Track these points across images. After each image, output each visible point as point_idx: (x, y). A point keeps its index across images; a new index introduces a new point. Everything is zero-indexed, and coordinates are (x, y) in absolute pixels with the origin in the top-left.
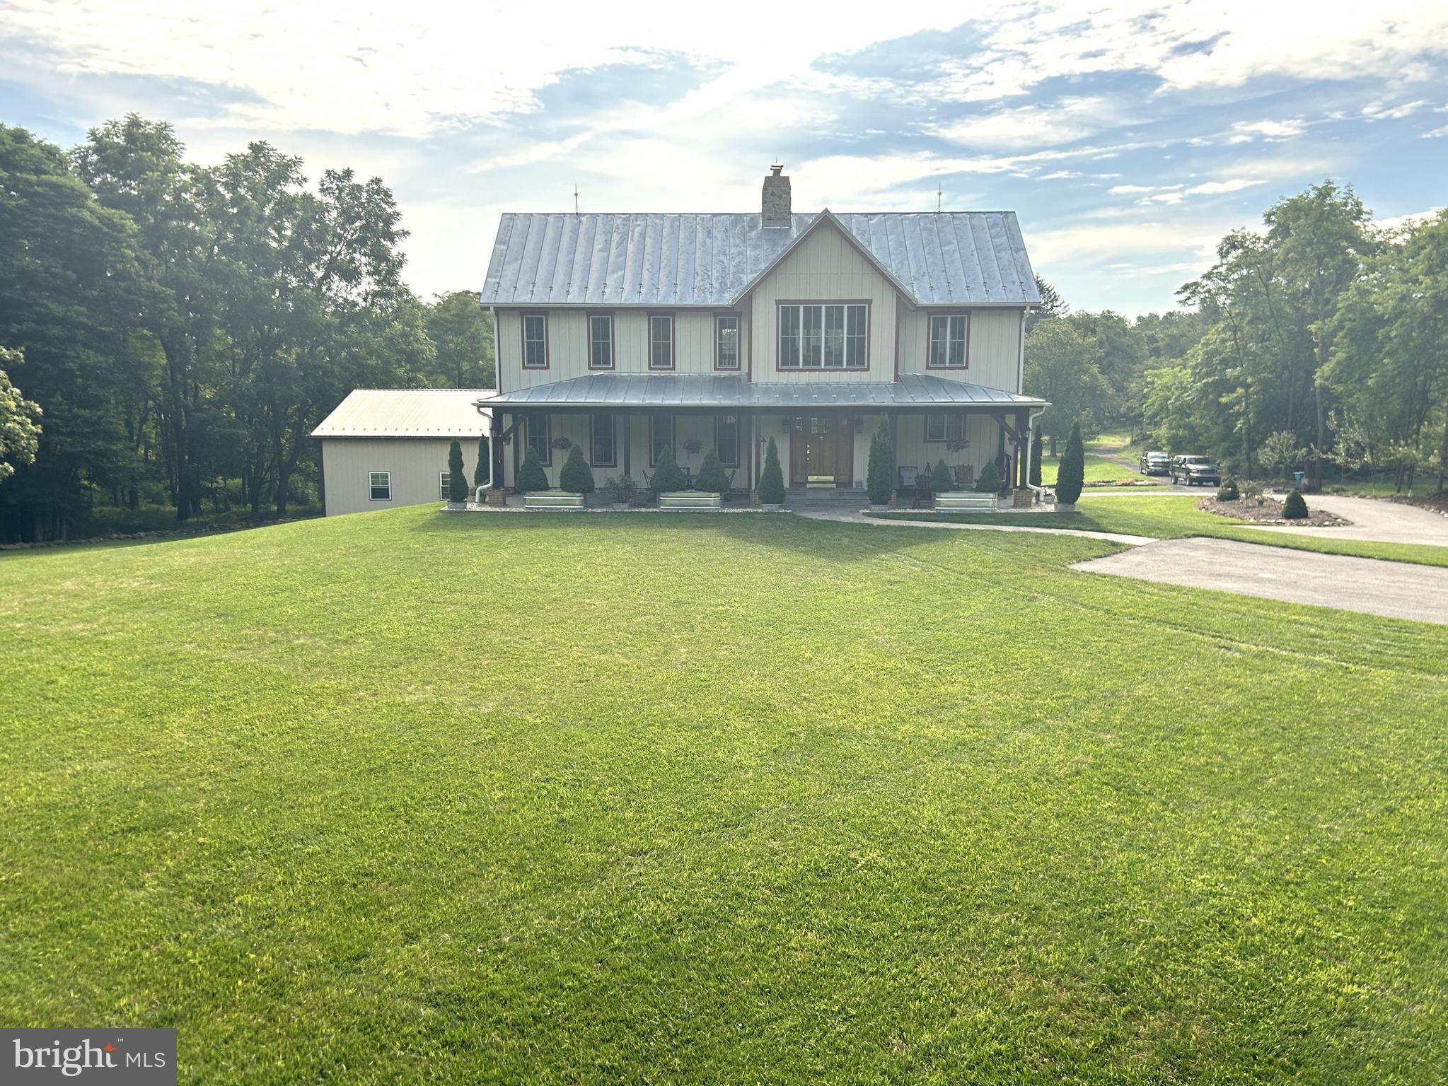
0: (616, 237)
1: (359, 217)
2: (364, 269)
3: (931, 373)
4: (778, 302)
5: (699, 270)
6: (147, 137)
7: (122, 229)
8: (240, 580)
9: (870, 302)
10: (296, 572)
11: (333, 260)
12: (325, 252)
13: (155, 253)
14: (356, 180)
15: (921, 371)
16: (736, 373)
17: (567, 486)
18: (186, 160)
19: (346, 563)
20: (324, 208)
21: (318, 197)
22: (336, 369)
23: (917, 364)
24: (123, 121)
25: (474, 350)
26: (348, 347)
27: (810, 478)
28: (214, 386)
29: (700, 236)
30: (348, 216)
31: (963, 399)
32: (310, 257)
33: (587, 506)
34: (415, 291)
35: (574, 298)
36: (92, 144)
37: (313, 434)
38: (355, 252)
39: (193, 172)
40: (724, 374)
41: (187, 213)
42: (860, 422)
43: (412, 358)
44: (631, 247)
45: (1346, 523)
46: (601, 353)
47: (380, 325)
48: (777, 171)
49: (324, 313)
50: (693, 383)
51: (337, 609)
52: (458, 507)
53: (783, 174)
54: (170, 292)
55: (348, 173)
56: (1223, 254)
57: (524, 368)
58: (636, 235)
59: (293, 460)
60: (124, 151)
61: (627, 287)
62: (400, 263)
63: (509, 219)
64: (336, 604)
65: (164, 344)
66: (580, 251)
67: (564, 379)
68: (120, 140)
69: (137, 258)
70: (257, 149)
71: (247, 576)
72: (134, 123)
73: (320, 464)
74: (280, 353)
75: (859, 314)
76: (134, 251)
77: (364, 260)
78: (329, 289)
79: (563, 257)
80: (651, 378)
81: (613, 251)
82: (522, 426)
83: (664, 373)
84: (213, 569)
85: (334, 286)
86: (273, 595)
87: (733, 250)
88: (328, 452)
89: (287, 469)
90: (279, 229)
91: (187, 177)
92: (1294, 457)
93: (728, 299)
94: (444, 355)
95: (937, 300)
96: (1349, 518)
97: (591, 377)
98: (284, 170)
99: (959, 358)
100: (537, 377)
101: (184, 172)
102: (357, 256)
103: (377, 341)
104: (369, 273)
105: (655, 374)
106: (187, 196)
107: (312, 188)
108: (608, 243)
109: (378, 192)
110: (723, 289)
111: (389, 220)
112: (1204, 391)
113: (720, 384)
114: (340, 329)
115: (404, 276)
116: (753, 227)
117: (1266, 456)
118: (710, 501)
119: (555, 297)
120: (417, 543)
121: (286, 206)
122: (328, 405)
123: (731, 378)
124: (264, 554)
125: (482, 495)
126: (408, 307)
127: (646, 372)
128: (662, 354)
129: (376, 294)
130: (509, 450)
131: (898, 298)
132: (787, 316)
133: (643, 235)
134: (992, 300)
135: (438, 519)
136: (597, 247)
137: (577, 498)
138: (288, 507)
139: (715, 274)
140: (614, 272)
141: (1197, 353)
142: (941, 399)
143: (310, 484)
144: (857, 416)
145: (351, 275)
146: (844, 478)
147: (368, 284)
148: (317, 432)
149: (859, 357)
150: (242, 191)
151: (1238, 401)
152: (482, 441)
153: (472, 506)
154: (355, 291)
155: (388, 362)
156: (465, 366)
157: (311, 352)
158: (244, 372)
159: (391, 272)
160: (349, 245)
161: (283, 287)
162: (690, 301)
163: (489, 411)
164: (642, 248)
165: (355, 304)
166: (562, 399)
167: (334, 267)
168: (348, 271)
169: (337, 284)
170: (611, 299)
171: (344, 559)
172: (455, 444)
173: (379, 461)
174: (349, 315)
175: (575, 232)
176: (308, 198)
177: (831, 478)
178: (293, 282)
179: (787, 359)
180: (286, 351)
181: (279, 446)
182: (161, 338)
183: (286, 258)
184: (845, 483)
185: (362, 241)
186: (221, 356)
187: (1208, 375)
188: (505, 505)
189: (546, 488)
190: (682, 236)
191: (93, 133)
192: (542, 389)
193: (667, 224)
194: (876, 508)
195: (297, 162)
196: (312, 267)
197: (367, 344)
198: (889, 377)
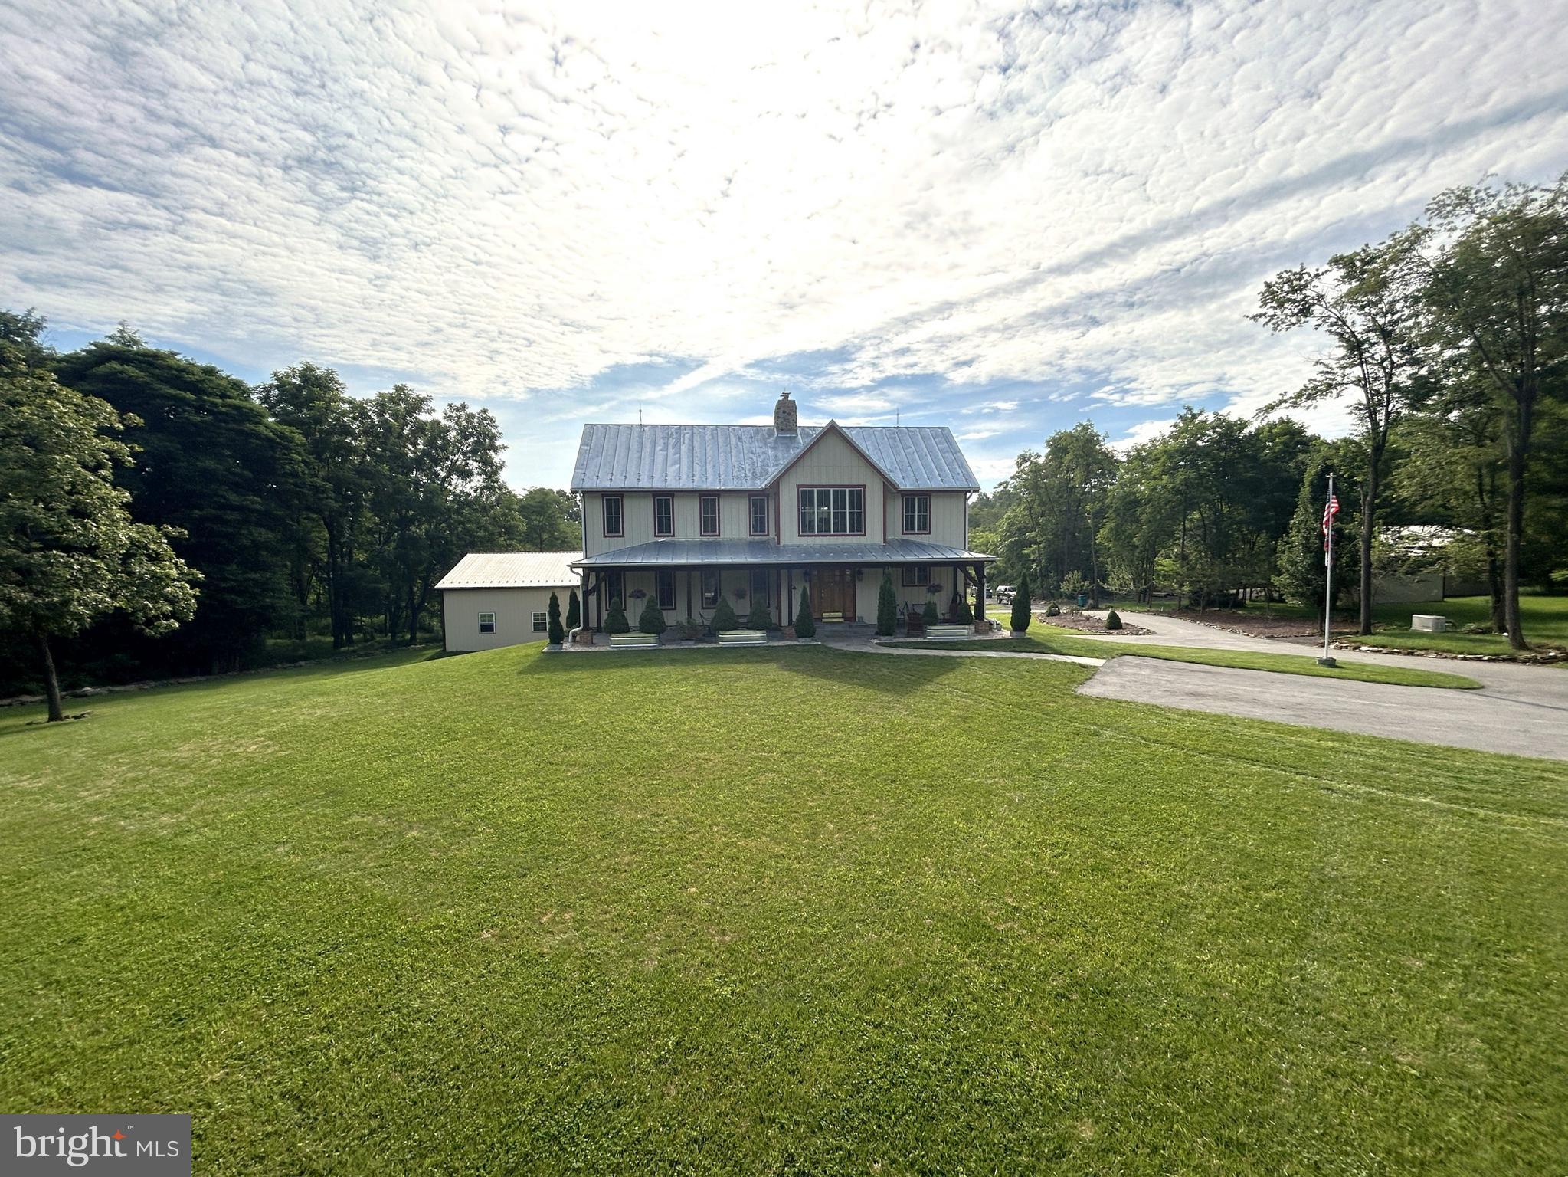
0: (672, 441)
1: (472, 435)
2: (475, 471)
3: (905, 537)
4: (798, 487)
5: (735, 464)
6: (318, 378)
7: (291, 440)
8: (359, 738)
9: (864, 486)
10: (415, 727)
11: (453, 464)
12: (447, 459)
13: (319, 457)
14: (469, 411)
15: (899, 536)
16: (765, 538)
17: (646, 627)
18: (346, 395)
19: (463, 714)
20: (447, 430)
21: (444, 422)
22: (454, 538)
23: (896, 532)
24: (300, 368)
25: (551, 525)
26: (463, 523)
27: (825, 615)
28: (366, 551)
29: (733, 441)
30: (464, 434)
31: (925, 557)
32: (436, 462)
33: (661, 644)
34: (510, 488)
35: (645, 484)
36: (275, 383)
37: (437, 586)
38: (469, 458)
39: (350, 402)
40: (757, 538)
41: (347, 431)
42: (860, 573)
43: (510, 531)
44: (684, 448)
45: (1149, 632)
46: (664, 524)
47: (485, 509)
48: (786, 396)
49: (446, 501)
50: (734, 546)
51: (455, 778)
52: (556, 649)
53: (790, 398)
54: (329, 485)
55: (464, 407)
56: (1019, 465)
57: (605, 536)
58: (686, 441)
59: (422, 602)
60: (299, 388)
61: (684, 477)
62: (501, 468)
63: (590, 429)
64: (452, 770)
65: (326, 524)
66: (647, 450)
67: (636, 544)
68: (297, 381)
69: (303, 461)
70: (400, 390)
71: (367, 735)
72: (308, 368)
73: (442, 603)
74: (413, 528)
75: (857, 495)
76: (300, 455)
77: (476, 464)
78: (450, 484)
79: (633, 455)
80: (702, 543)
81: (671, 451)
82: (603, 584)
83: (712, 539)
84: (336, 724)
85: (453, 482)
86: (389, 759)
87: (758, 450)
88: (448, 600)
89: (417, 609)
90: (415, 444)
91: (346, 406)
92: (1082, 587)
93: (761, 484)
94: (532, 529)
95: (909, 487)
96: (1152, 629)
97: (656, 543)
98: (418, 404)
99: (924, 527)
100: (615, 543)
101: (344, 403)
102: (470, 462)
103: (484, 520)
104: (478, 474)
105: (705, 539)
106: (346, 419)
107: (439, 416)
108: (666, 445)
109: (486, 419)
110: (755, 477)
111: (493, 437)
112: (1010, 547)
113: (753, 547)
114: (458, 512)
115: (504, 476)
116: (770, 435)
117: (1065, 587)
118: (756, 636)
119: (630, 483)
120: (526, 686)
121: (420, 428)
122: (448, 564)
123: (763, 542)
124: (386, 704)
125: (574, 636)
126: (506, 498)
127: (698, 538)
128: (710, 524)
129: (482, 488)
130: (593, 599)
131: (884, 484)
132: (806, 497)
133: (692, 440)
134: (946, 486)
135: (540, 660)
136: (658, 448)
137: (651, 638)
138: (419, 635)
139: (748, 467)
140: (673, 465)
141: (1004, 523)
142: (911, 558)
143: (435, 619)
144: (857, 570)
145: (466, 475)
146: (849, 614)
147: (478, 481)
148: (440, 585)
149: (858, 527)
150: (387, 416)
151: (1033, 552)
152: (573, 589)
153: (567, 647)
154: (468, 486)
155: (492, 534)
156: (545, 536)
157: (436, 528)
158: (387, 542)
159: (495, 473)
160: (464, 454)
161: (417, 482)
162: (730, 487)
163: (580, 571)
164: (692, 449)
165: (469, 494)
166: (638, 560)
167: (454, 469)
168: (465, 471)
169: (456, 480)
170: (672, 484)
171: (461, 709)
172: (553, 592)
173: (487, 606)
174: (463, 501)
175: (641, 437)
176: (436, 423)
177: (840, 614)
178: (424, 479)
179: (806, 527)
180: (417, 527)
181: (412, 593)
182: (324, 519)
183: (418, 463)
184: (851, 618)
185: (474, 452)
186: (370, 531)
187: (1010, 537)
188: (592, 644)
189: (627, 630)
190: (720, 441)
191: (275, 374)
192: (621, 553)
193: (708, 433)
194: (885, 639)
195: (429, 399)
196: (438, 469)
197: (477, 521)
198: (879, 540)
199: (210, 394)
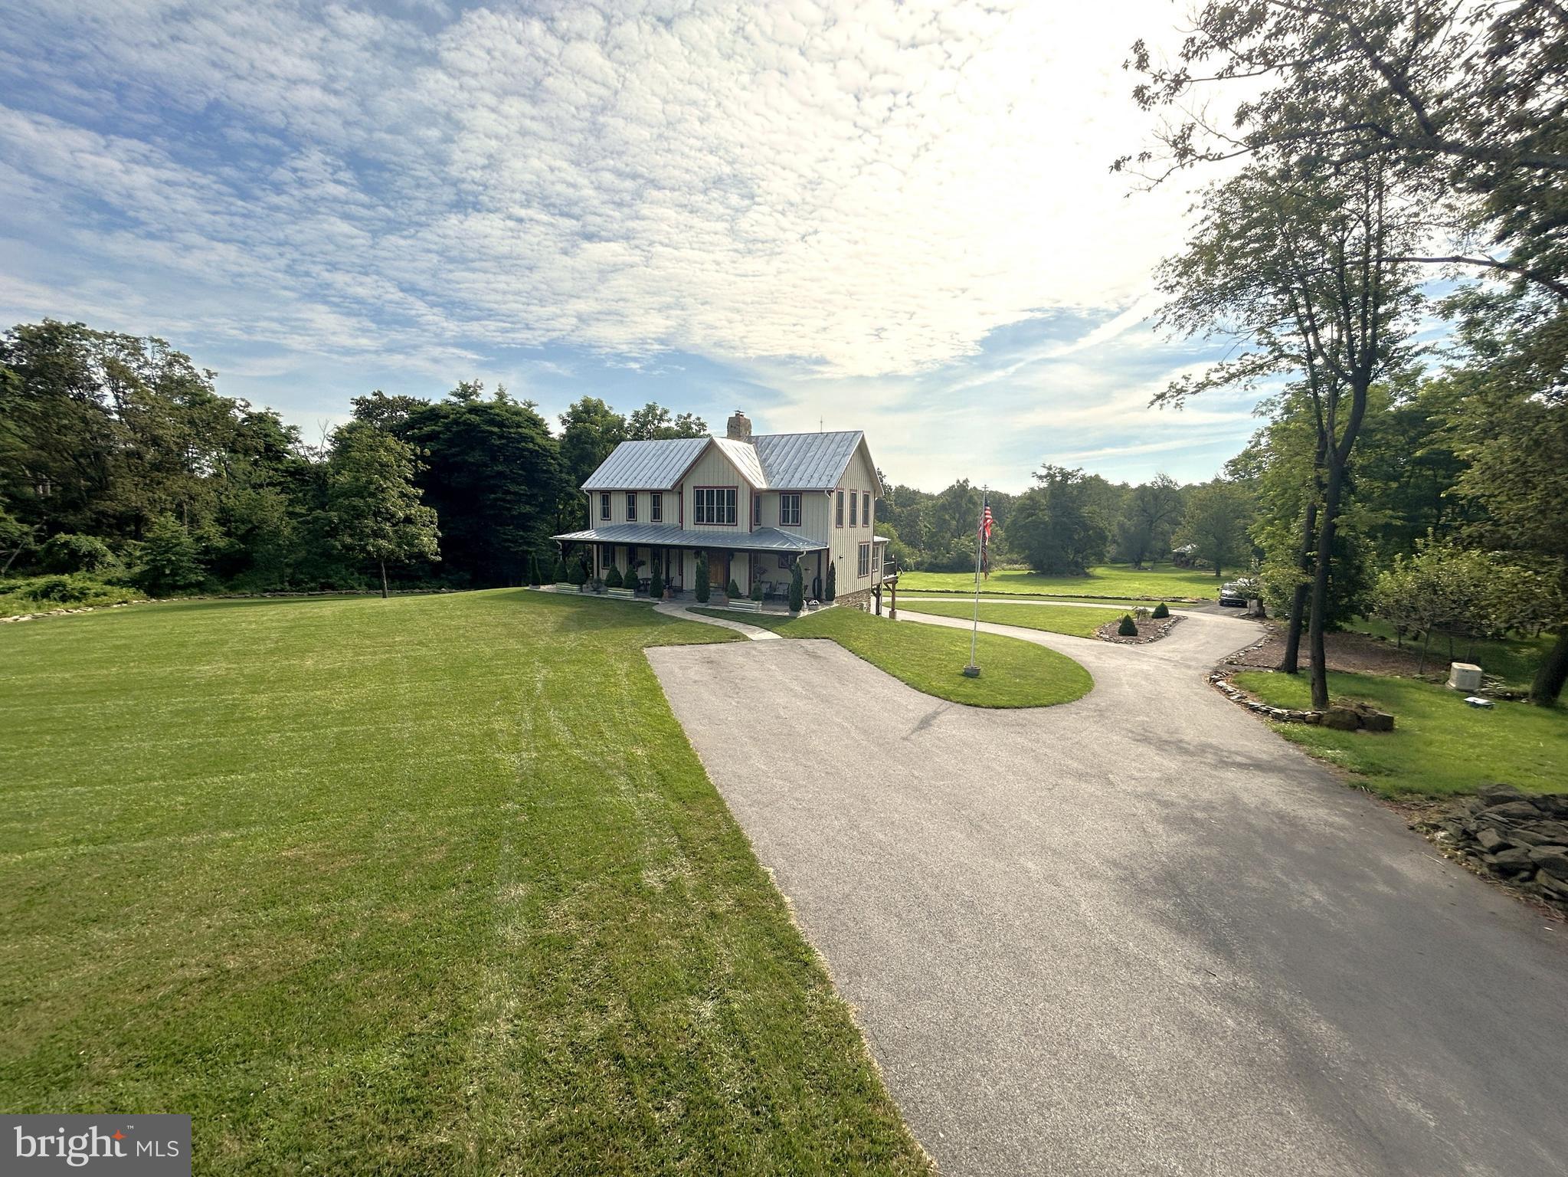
3: (780, 529)
4: (694, 486)
9: (737, 488)
15: (775, 527)
23: (774, 523)
33: (581, 592)
35: (618, 486)
42: (735, 556)
46: (632, 513)
50: (669, 531)
57: (602, 520)
58: (668, 452)
66: (640, 461)
75: (732, 495)
79: (630, 464)
81: (653, 460)
83: (657, 525)
99: (797, 521)
100: (606, 524)
105: (654, 523)
108: (654, 456)
118: (628, 593)
127: (650, 523)
131: (750, 486)
132: (699, 495)
134: (808, 486)
136: (648, 458)
137: (575, 588)
140: (645, 470)
149: (732, 519)
164: (666, 458)
179: (700, 518)
184: (724, 588)
198: (747, 530)
199: (508, 427)
